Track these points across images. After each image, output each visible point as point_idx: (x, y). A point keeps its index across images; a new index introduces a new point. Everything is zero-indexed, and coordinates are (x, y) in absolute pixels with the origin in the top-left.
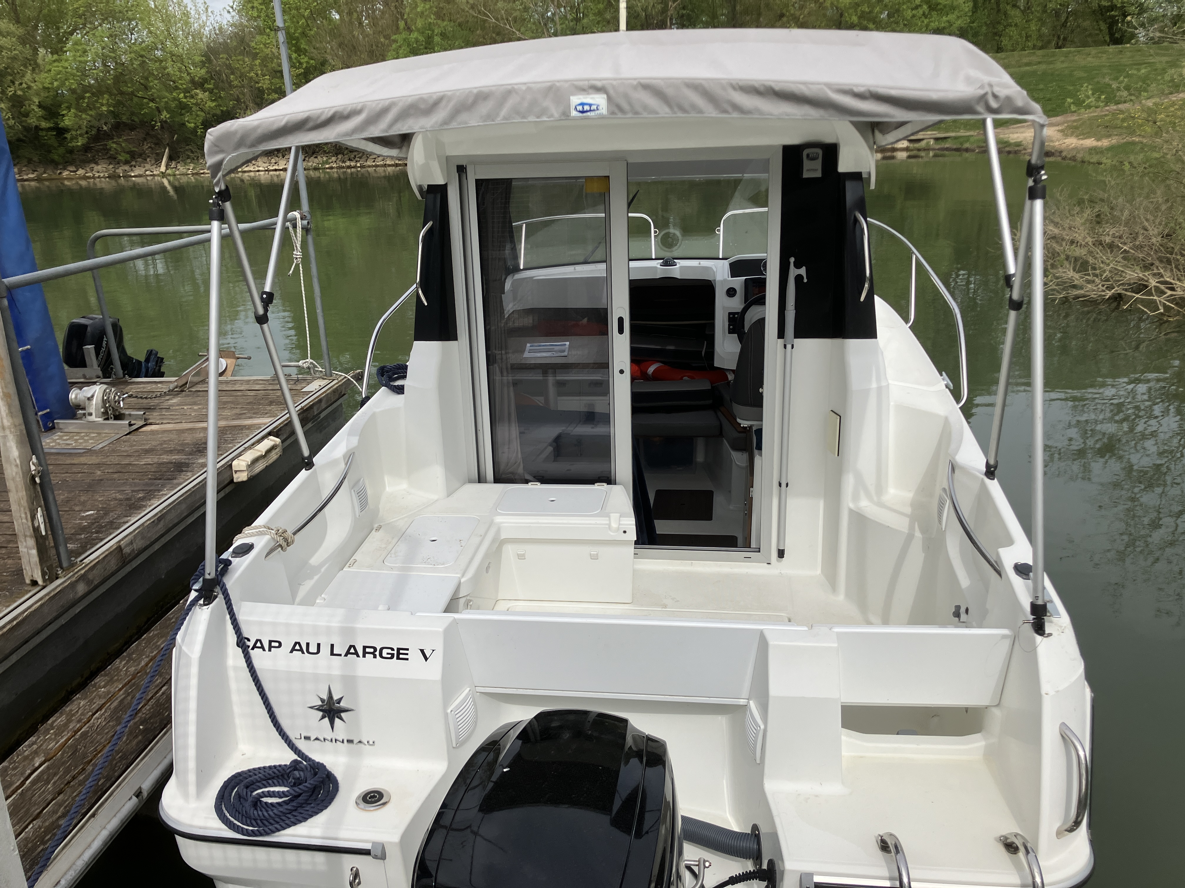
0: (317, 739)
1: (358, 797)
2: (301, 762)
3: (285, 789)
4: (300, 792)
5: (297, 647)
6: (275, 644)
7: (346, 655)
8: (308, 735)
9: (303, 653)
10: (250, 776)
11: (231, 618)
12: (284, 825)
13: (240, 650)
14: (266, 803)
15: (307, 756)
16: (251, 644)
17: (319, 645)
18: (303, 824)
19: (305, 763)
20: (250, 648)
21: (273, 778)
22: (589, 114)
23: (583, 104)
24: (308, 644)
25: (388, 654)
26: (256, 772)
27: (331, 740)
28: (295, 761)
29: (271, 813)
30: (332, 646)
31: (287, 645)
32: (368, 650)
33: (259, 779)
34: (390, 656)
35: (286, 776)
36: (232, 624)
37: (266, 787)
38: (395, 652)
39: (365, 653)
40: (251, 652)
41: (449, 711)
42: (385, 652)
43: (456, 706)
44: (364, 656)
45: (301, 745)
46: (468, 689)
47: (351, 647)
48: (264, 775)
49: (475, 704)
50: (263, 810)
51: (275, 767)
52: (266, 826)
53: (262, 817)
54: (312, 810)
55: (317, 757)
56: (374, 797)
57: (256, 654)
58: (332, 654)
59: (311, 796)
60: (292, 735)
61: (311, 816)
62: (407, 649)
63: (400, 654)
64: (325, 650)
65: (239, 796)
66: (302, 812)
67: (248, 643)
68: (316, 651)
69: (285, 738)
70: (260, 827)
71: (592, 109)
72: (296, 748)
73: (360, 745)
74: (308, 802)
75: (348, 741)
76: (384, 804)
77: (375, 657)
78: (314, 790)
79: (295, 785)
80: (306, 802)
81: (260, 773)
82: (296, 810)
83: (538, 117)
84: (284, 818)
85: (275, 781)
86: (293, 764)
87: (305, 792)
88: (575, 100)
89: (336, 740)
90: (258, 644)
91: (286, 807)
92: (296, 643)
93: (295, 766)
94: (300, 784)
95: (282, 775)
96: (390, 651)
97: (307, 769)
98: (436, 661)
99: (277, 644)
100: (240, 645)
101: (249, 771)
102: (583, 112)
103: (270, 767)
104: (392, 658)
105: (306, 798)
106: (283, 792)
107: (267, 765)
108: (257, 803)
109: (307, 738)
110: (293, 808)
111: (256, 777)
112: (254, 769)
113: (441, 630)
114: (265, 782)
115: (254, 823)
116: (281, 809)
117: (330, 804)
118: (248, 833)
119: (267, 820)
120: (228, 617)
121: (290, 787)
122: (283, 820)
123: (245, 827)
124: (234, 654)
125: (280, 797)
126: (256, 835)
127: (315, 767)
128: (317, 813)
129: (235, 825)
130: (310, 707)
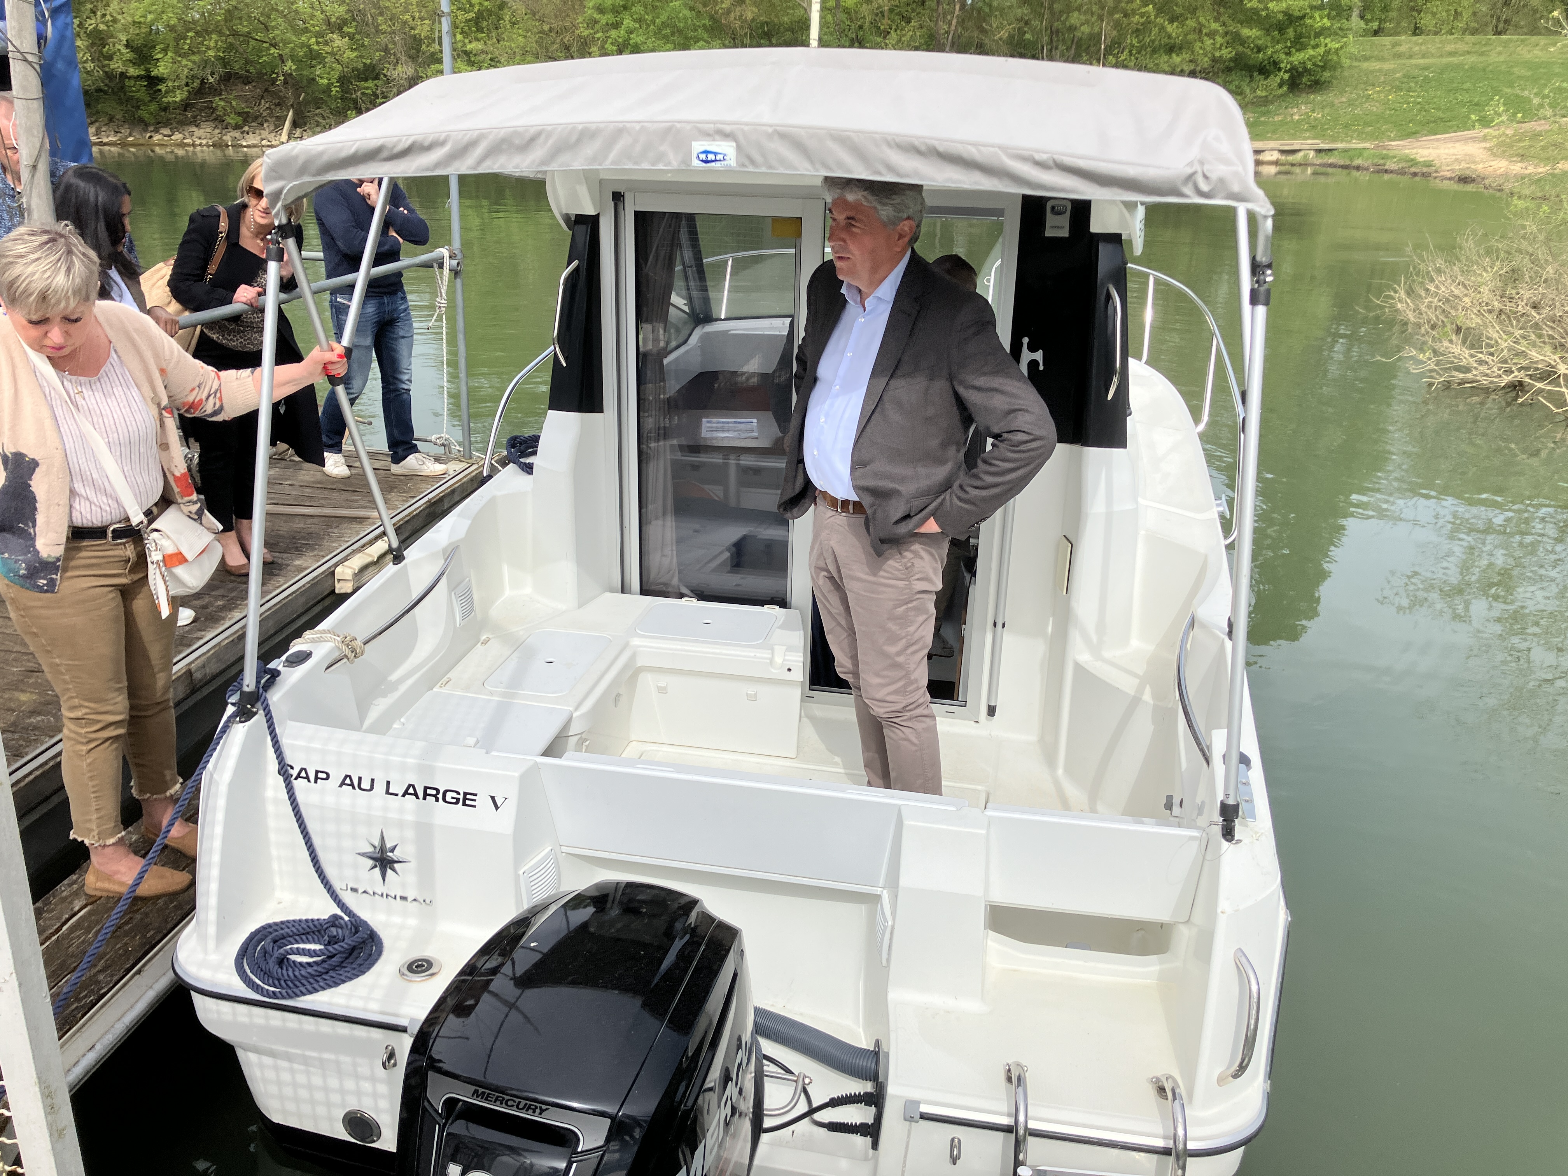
0: (365, 892)
1: (403, 966)
2: (341, 918)
3: (318, 947)
4: (334, 952)
5: (348, 781)
6: (321, 776)
7: (404, 795)
8: (355, 886)
9: (354, 788)
10: (282, 929)
11: (272, 740)
12: (311, 989)
13: (281, 778)
14: (294, 962)
15: (351, 912)
16: (295, 773)
17: (373, 780)
18: (333, 989)
19: (346, 918)
20: (294, 777)
21: (308, 933)
22: (713, 164)
23: (706, 152)
24: (360, 779)
25: (453, 798)
26: (290, 925)
27: (382, 895)
28: (335, 917)
29: (297, 973)
30: (388, 783)
31: (337, 777)
32: (429, 792)
33: (291, 934)
34: (454, 801)
35: (323, 932)
36: (273, 747)
37: (298, 942)
38: (461, 797)
39: (425, 795)
40: (294, 781)
41: (521, 872)
42: (449, 795)
43: (531, 867)
44: (424, 798)
45: (348, 898)
46: (550, 848)
47: (410, 786)
48: (298, 930)
49: (558, 866)
50: (290, 969)
51: (312, 920)
52: (290, 988)
53: (286, 978)
54: (346, 974)
55: (365, 913)
56: (422, 966)
57: (299, 785)
58: (388, 792)
59: (347, 958)
60: (337, 885)
61: (344, 982)
62: (476, 795)
63: (466, 799)
64: (380, 787)
65: (265, 952)
66: (334, 975)
67: (291, 771)
68: (368, 788)
69: (328, 887)
70: (283, 988)
71: (718, 158)
72: (340, 901)
73: (414, 903)
74: (344, 965)
75: (401, 898)
76: (432, 975)
77: (437, 800)
78: (352, 952)
79: (329, 943)
80: (341, 965)
81: (293, 926)
82: (327, 973)
83: (653, 165)
84: (311, 980)
85: (310, 937)
86: (332, 919)
87: (340, 952)
88: (698, 146)
89: (387, 896)
90: (302, 773)
91: (315, 968)
92: (346, 776)
93: (334, 922)
94: (336, 943)
95: (319, 931)
96: (455, 795)
97: (347, 926)
98: (509, 810)
99: (324, 776)
100: (282, 772)
101: (282, 923)
102: (706, 162)
103: (307, 921)
104: (457, 803)
105: (340, 960)
106: (314, 951)
107: (304, 918)
108: (282, 961)
109: (354, 890)
110: (323, 971)
111: (287, 930)
112: (288, 922)
113: (517, 774)
114: (297, 937)
115: (276, 982)
116: (310, 970)
117: (369, 968)
118: (268, 994)
119: (292, 982)
120: (269, 738)
121: (325, 945)
122: (311, 984)
123: (266, 987)
124: (274, 784)
125: (312, 957)
126: (277, 998)
127: (358, 925)
128: (351, 979)
129: (254, 983)
130: (359, 854)
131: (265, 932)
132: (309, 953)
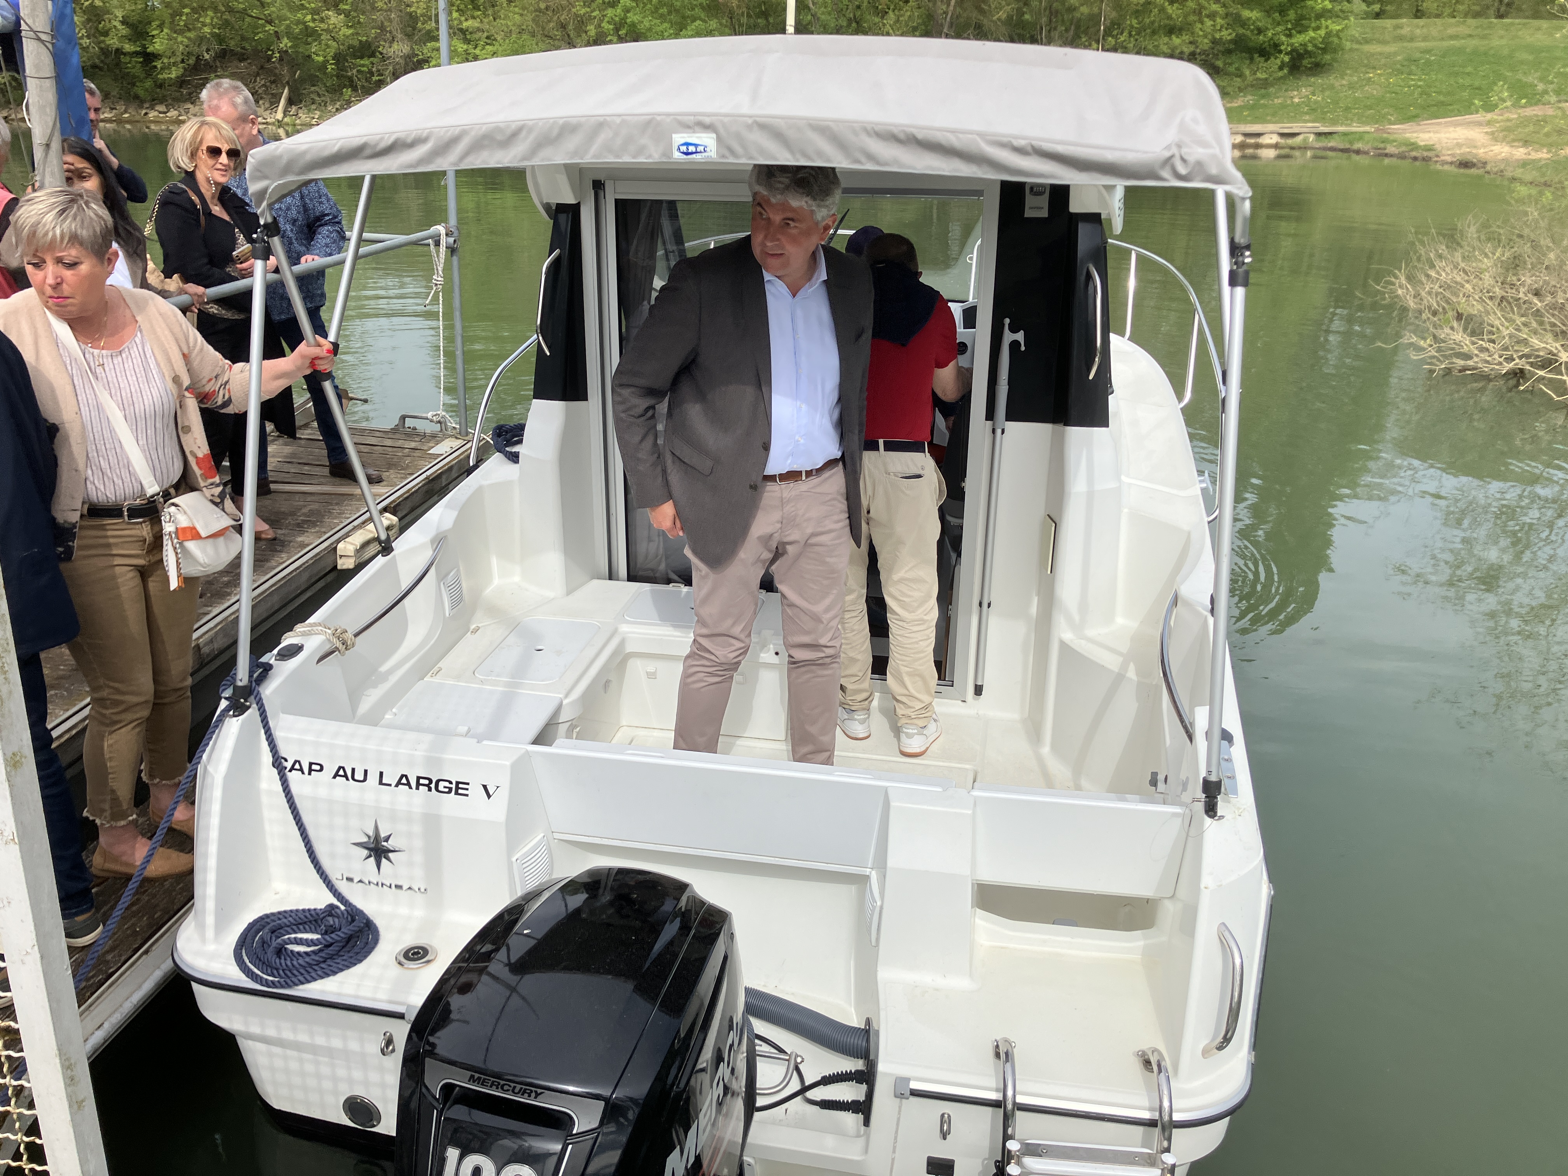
0: (360, 881)
1: (399, 953)
2: (338, 907)
3: (315, 937)
4: (331, 941)
5: (341, 772)
6: (315, 768)
7: (397, 786)
8: (351, 876)
9: (347, 779)
10: (280, 919)
11: (266, 733)
12: (309, 978)
13: (275, 771)
14: (292, 951)
15: (346, 901)
16: (289, 765)
17: (366, 772)
18: (331, 978)
19: (343, 908)
20: (288, 769)
21: (305, 923)
22: (694, 156)
23: (687, 144)
24: (353, 770)
25: (445, 787)
26: (287, 915)
27: (377, 884)
28: (331, 907)
29: (295, 963)
30: (381, 774)
31: (330, 769)
32: (422, 781)
33: (288, 924)
34: (447, 790)
35: (319, 922)
36: (267, 740)
37: (296, 933)
38: (453, 786)
39: (418, 784)
40: (289, 774)
41: (514, 859)
42: (442, 785)
43: (524, 854)
44: (417, 788)
45: (343, 887)
46: (542, 835)
47: (402, 776)
48: (295, 920)
49: (551, 852)
50: (288, 959)
51: (309, 910)
52: (289, 977)
53: (285, 967)
54: (343, 963)
55: (361, 902)
56: (418, 953)
57: (293, 777)
58: (381, 783)
59: (343, 947)
60: (332, 875)
61: (342, 970)
62: (468, 784)
63: (458, 789)
64: (373, 778)
65: (263, 942)
66: (331, 964)
67: (285, 764)
68: (362, 779)
69: (324, 877)
70: (282, 978)
71: (698, 150)
72: (336, 890)
73: (409, 891)
74: (342, 953)
75: (396, 886)
76: (428, 962)
77: (430, 790)
78: (349, 940)
79: (326, 933)
80: (338, 954)
81: (291, 916)
82: (324, 962)
83: (634, 158)
84: (309, 970)
85: (307, 927)
86: (328, 909)
87: (337, 941)
88: (679, 139)
89: (382, 885)
90: (297, 766)
91: (313, 957)
92: (340, 768)
93: (330, 912)
94: (332, 932)
95: (315, 921)
96: (447, 784)
97: (343, 915)
98: (501, 798)
99: (318, 768)
100: (276, 765)
101: (279, 913)
102: (687, 154)
103: (304, 910)
104: (449, 792)
105: (337, 949)
106: (312, 940)
107: (301, 908)
108: (280, 951)
109: (350, 879)
110: (321, 960)
111: (285, 920)
112: (285, 912)
113: (508, 763)
114: (294, 927)
115: (275, 972)
116: (308, 959)
117: (365, 957)
118: (267, 984)
119: (290, 971)
120: (263, 731)
121: (322, 935)
122: (309, 972)
123: (265, 976)
124: (269, 777)
125: (309, 946)
126: (276, 987)
127: (354, 914)
128: (348, 967)
129: (253, 973)
130: (354, 844)
131: (263, 923)
132: (308, 943)
